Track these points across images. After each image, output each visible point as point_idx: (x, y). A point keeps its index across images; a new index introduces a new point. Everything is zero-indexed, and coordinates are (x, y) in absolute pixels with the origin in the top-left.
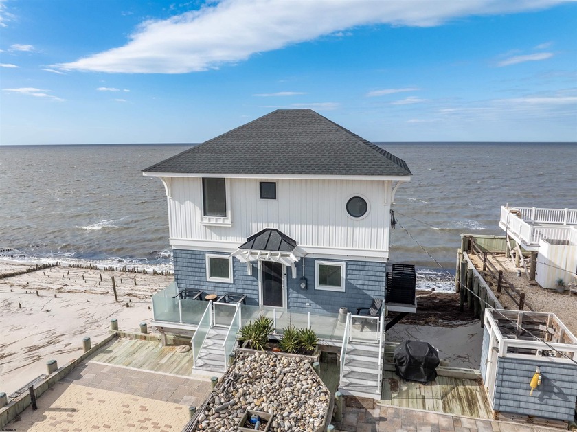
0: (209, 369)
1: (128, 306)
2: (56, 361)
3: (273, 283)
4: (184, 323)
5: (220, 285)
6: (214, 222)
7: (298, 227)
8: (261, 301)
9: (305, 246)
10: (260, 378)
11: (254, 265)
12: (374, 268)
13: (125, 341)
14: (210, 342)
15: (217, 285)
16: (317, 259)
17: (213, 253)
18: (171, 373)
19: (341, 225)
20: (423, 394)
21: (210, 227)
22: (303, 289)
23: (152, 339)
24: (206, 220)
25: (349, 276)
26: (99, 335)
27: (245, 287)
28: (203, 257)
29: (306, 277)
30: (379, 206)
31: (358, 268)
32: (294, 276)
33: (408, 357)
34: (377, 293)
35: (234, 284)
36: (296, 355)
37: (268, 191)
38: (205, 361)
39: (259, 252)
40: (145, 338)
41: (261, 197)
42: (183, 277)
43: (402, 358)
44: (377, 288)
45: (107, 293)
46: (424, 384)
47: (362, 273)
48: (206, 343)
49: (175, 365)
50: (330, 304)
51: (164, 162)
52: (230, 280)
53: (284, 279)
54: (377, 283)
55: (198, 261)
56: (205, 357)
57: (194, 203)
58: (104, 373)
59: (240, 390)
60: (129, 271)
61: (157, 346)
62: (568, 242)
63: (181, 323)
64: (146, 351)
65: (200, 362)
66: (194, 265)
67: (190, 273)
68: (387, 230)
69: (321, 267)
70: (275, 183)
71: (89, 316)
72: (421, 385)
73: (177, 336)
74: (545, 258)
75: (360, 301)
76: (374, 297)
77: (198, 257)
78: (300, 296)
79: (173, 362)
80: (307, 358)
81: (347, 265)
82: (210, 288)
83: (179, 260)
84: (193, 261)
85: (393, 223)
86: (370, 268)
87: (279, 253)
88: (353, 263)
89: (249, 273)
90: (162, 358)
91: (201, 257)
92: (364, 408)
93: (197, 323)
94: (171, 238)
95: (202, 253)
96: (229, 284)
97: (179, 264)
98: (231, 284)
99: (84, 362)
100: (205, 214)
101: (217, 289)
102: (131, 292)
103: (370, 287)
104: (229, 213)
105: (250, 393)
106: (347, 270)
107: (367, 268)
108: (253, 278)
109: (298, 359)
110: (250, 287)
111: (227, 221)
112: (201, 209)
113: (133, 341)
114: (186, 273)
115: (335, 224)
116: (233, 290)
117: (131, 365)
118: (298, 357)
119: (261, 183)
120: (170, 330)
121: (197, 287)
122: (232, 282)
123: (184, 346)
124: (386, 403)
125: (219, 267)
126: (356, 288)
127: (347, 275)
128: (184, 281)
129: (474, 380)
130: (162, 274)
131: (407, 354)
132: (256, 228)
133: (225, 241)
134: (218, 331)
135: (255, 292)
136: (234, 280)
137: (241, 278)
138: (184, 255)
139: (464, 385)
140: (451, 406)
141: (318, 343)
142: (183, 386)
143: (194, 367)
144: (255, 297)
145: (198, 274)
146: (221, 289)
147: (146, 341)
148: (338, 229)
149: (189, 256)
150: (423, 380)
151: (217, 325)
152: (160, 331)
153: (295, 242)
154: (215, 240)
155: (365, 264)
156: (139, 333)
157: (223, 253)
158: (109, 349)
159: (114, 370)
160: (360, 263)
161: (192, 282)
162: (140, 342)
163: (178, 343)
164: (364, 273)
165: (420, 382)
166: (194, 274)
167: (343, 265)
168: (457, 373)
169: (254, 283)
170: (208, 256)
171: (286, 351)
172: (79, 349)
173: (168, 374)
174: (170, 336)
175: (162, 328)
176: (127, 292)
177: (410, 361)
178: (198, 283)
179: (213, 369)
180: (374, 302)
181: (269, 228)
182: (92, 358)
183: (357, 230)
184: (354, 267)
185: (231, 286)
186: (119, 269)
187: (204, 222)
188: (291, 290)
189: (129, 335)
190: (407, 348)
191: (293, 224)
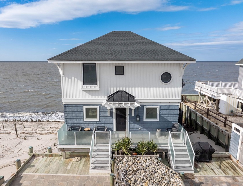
0: (99, 169)
1: (25, 139)
2: (3, 177)
3: (122, 119)
4: (77, 145)
5: (92, 123)
6: (90, 88)
7: (136, 89)
8: (114, 129)
9: (139, 98)
10: (137, 170)
11: (111, 110)
12: (174, 108)
13: (40, 159)
14: (95, 153)
15: (90, 123)
16: (145, 105)
17: (87, 105)
18: (77, 174)
19: (158, 87)
20: (210, 167)
21: (86, 91)
22: (138, 121)
23: (56, 155)
24: (85, 87)
25: (161, 113)
26: (14, 157)
27: (106, 122)
28: (82, 108)
29: (139, 115)
30: (177, 77)
31: (165, 108)
32: (133, 115)
33: (201, 150)
34: (175, 120)
35: (100, 121)
36: (147, 155)
37: (120, 70)
38: (95, 164)
39: (118, 102)
40: (52, 156)
41: (116, 74)
42: (70, 120)
43: (198, 151)
44: (175, 118)
45: (10, 133)
46: (208, 162)
47: (167, 111)
48: (93, 155)
49: (77, 169)
50: (151, 128)
51: (59, 55)
52: (97, 119)
53: (128, 117)
54: (175, 116)
55: (79, 110)
56: (95, 163)
57: (77, 78)
58: (36, 180)
59: (132, 179)
60: (17, 121)
61: (61, 160)
62: (232, 94)
63: (75, 145)
64: (55, 163)
65: (93, 166)
66: (76, 113)
67: (74, 117)
68: (181, 88)
69: (147, 109)
70: (124, 66)
71: (4, 146)
72: (207, 163)
73: (72, 153)
74: (225, 101)
75: (166, 125)
76: (173, 123)
77: (79, 108)
78: (136, 125)
79: (75, 167)
80: (154, 157)
81: (160, 107)
82: (86, 125)
83: (67, 110)
84: (75, 110)
85: (183, 85)
86: (172, 108)
87: (129, 103)
88: (163, 106)
89: (109, 114)
90: (67, 166)
91: (80, 108)
92: (189, 179)
93: (89, 144)
94: (63, 98)
95: (81, 106)
96: (97, 121)
97: (67, 112)
98: (98, 121)
99: (19, 174)
100: (84, 84)
101: (90, 125)
102: (23, 131)
103: (171, 118)
104: (98, 83)
105: (138, 180)
106: (160, 110)
107: (170, 108)
108: (110, 117)
109: (150, 158)
110: (108, 122)
111: (97, 87)
112: (82, 81)
113: (45, 158)
114: (72, 117)
115: (155, 87)
116: (99, 125)
117: (50, 172)
118: (149, 157)
119: (116, 66)
120: (68, 150)
121: (78, 125)
122: (99, 120)
123: (77, 158)
124: (197, 174)
125: (91, 112)
126: (165, 119)
127: (160, 112)
128: (70, 122)
129: (227, 157)
130: (36, 121)
131: (200, 148)
132: (112, 91)
133: (95, 98)
134: (98, 147)
135: (111, 125)
136: (100, 119)
137: (104, 118)
138: (70, 108)
139: (224, 161)
140: (226, 171)
141: (158, 148)
142: (88, 181)
143: (90, 169)
144: (111, 127)
145: (79, 117)
146: (92, 125)
147: (53, 157)
148: (157, 89)
149: (73, 108)
150: (207, 161)
151: (97, 144)
152: (62, 151)
153: (134, 97)
154: (89, 98)
155: (169, 106)
156: (48, 153)
157: (94, 105)
158: (32, 164)
159: (41, 177)
160: (167, 106)
161: (75, 122)
162: (49, 158)
163: (72, 156)
164: (169, 111)
165: (206, 162)
166: (76, 117)
167: (158, 107)
168: (218, 155)
169: (111, 120)
170: (85, 107)
171: (141, 154)
172: (5, 167)
173: (75, 175)
174: (68, 153)
175: (64, 149)
176: (21, 131)
177: (202, 152)
178: (79, 122)
179: (101, 169)
180: (174, 125)
181: (120, 90)
182: (23, 171)
183: (166, 89)
184: (164, 108)
185: (98, 123)
186: (11, 121)
187: (83, 88)
188: (131, 122)
189: (42, 155)
190: (200, 146)
191: (133, 87)
